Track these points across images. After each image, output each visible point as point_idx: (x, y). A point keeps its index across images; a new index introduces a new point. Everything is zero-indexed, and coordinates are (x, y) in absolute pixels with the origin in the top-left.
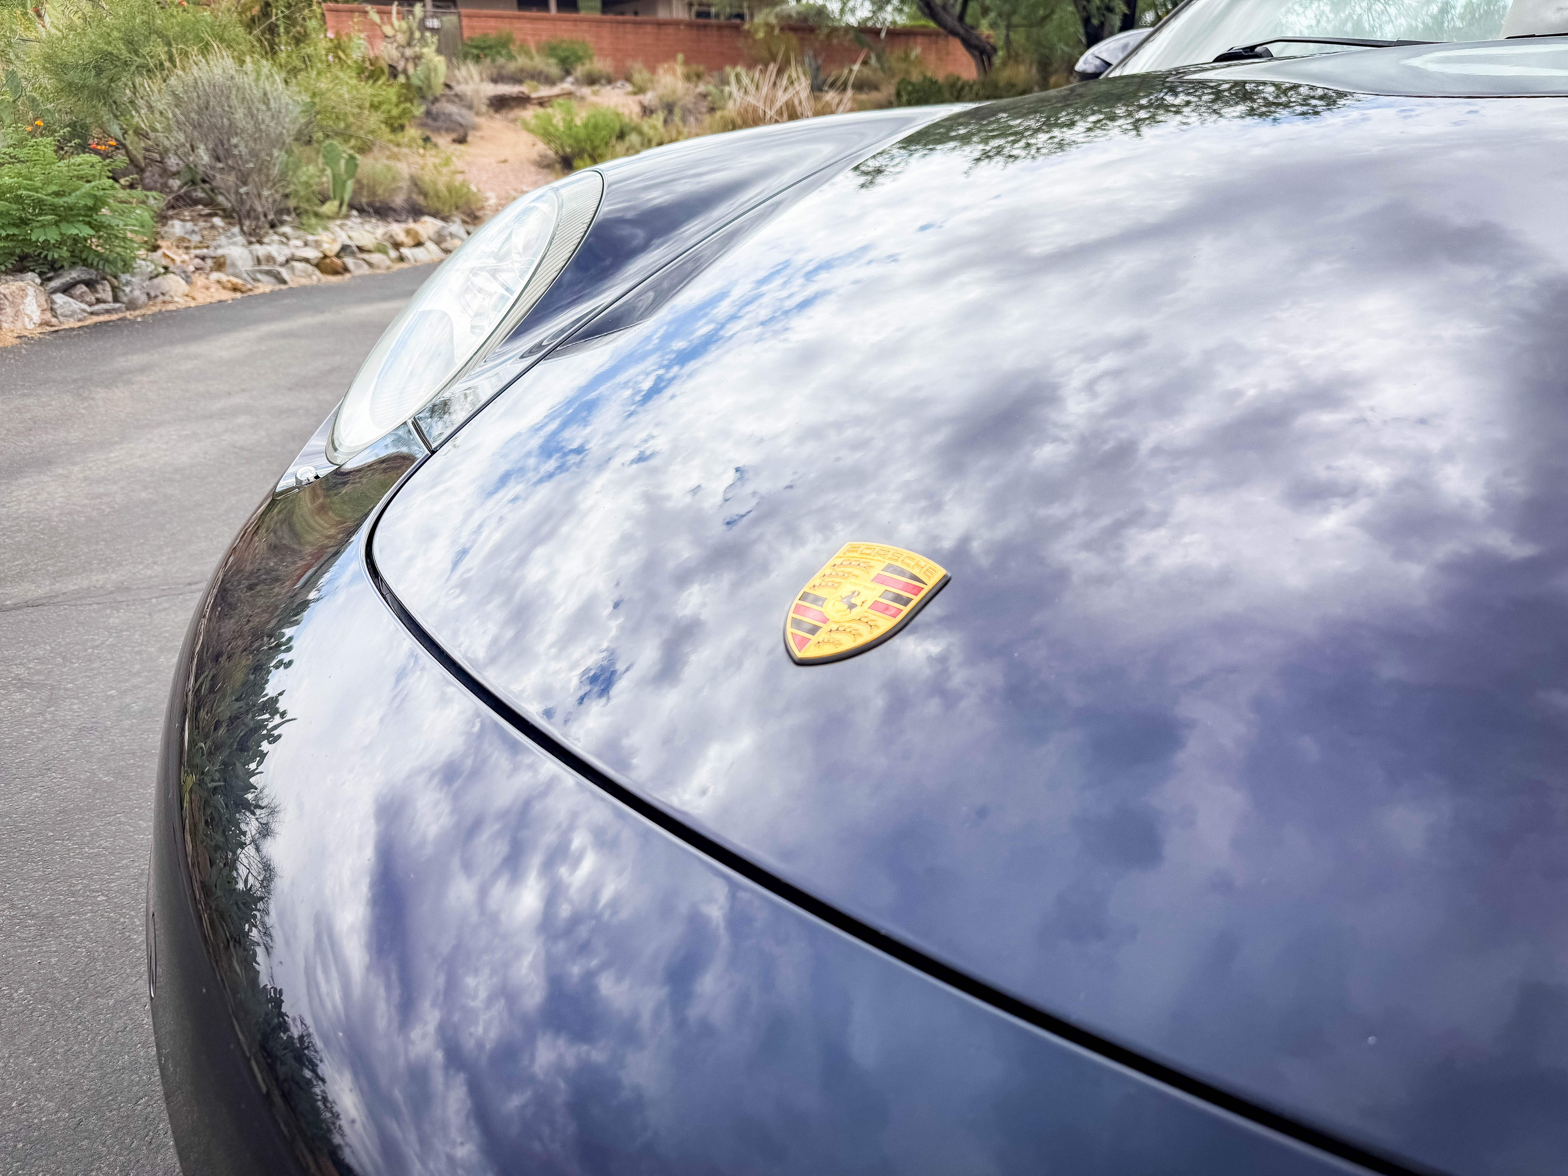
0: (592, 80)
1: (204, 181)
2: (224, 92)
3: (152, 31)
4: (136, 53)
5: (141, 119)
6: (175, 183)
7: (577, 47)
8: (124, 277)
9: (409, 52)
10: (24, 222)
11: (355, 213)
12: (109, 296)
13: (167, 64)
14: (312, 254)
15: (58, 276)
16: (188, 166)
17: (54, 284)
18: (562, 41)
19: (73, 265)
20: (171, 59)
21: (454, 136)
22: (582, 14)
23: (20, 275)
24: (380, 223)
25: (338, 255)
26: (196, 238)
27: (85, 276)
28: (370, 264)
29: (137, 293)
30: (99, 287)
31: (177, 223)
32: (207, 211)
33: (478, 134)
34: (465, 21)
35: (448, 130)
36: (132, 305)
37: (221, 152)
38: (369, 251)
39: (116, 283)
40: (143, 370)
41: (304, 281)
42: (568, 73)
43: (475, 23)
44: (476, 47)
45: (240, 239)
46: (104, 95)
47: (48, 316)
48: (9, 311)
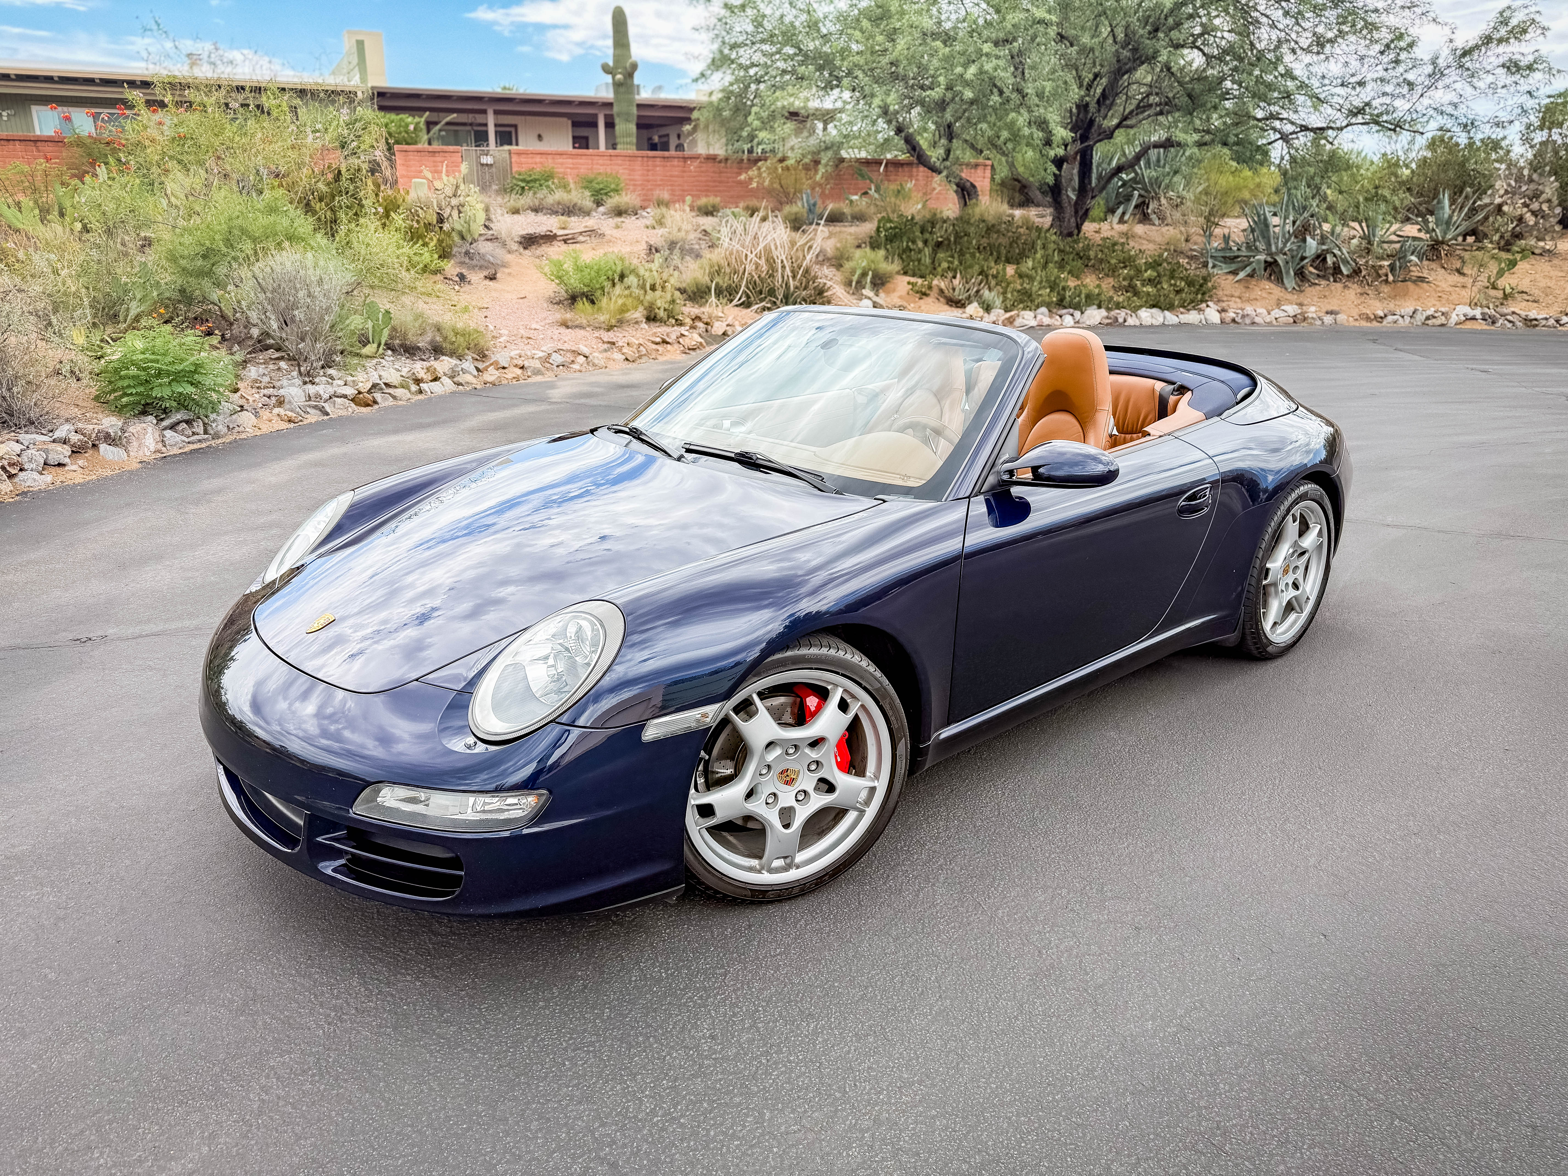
0: (619, 212)
2: (291, 278)
3: (244, 233)
4: (232, 247)
6: (253, 334)
7: (609, 181)
8: (213, 416)
9: (454, 202)
10: (148, 383)
11: (390, 352)
12: (201, 430)
13: (252, 257)
14: (350, 391)
15: (168, 417)
17: (165, 423)
18: (598, 175)
19: (178, 410)
20: (256, 254)
21: (486, 273)
22: (620, 150)
23: (142, 418)
24: (408, 361)
25: (369, 392)
26: (266, 379)
27: (186, 417)
28: (394, 397)
29: (220, 427)
30: (195, 424)
31: (253, 367)
32: (277, 355)
33: (506, 270)
34: (515, 158)
35: (481, 267)
36: (217, 436)
38: (395, 387)
39: (206, 421)
40: (219, 491)
41: (343, 413)
42: (599, 204)
43: (523, 159)
44: (523, 180)
45: (298, 381)
46: (208, 273)
47: (160, 446)
48: (135, 444)
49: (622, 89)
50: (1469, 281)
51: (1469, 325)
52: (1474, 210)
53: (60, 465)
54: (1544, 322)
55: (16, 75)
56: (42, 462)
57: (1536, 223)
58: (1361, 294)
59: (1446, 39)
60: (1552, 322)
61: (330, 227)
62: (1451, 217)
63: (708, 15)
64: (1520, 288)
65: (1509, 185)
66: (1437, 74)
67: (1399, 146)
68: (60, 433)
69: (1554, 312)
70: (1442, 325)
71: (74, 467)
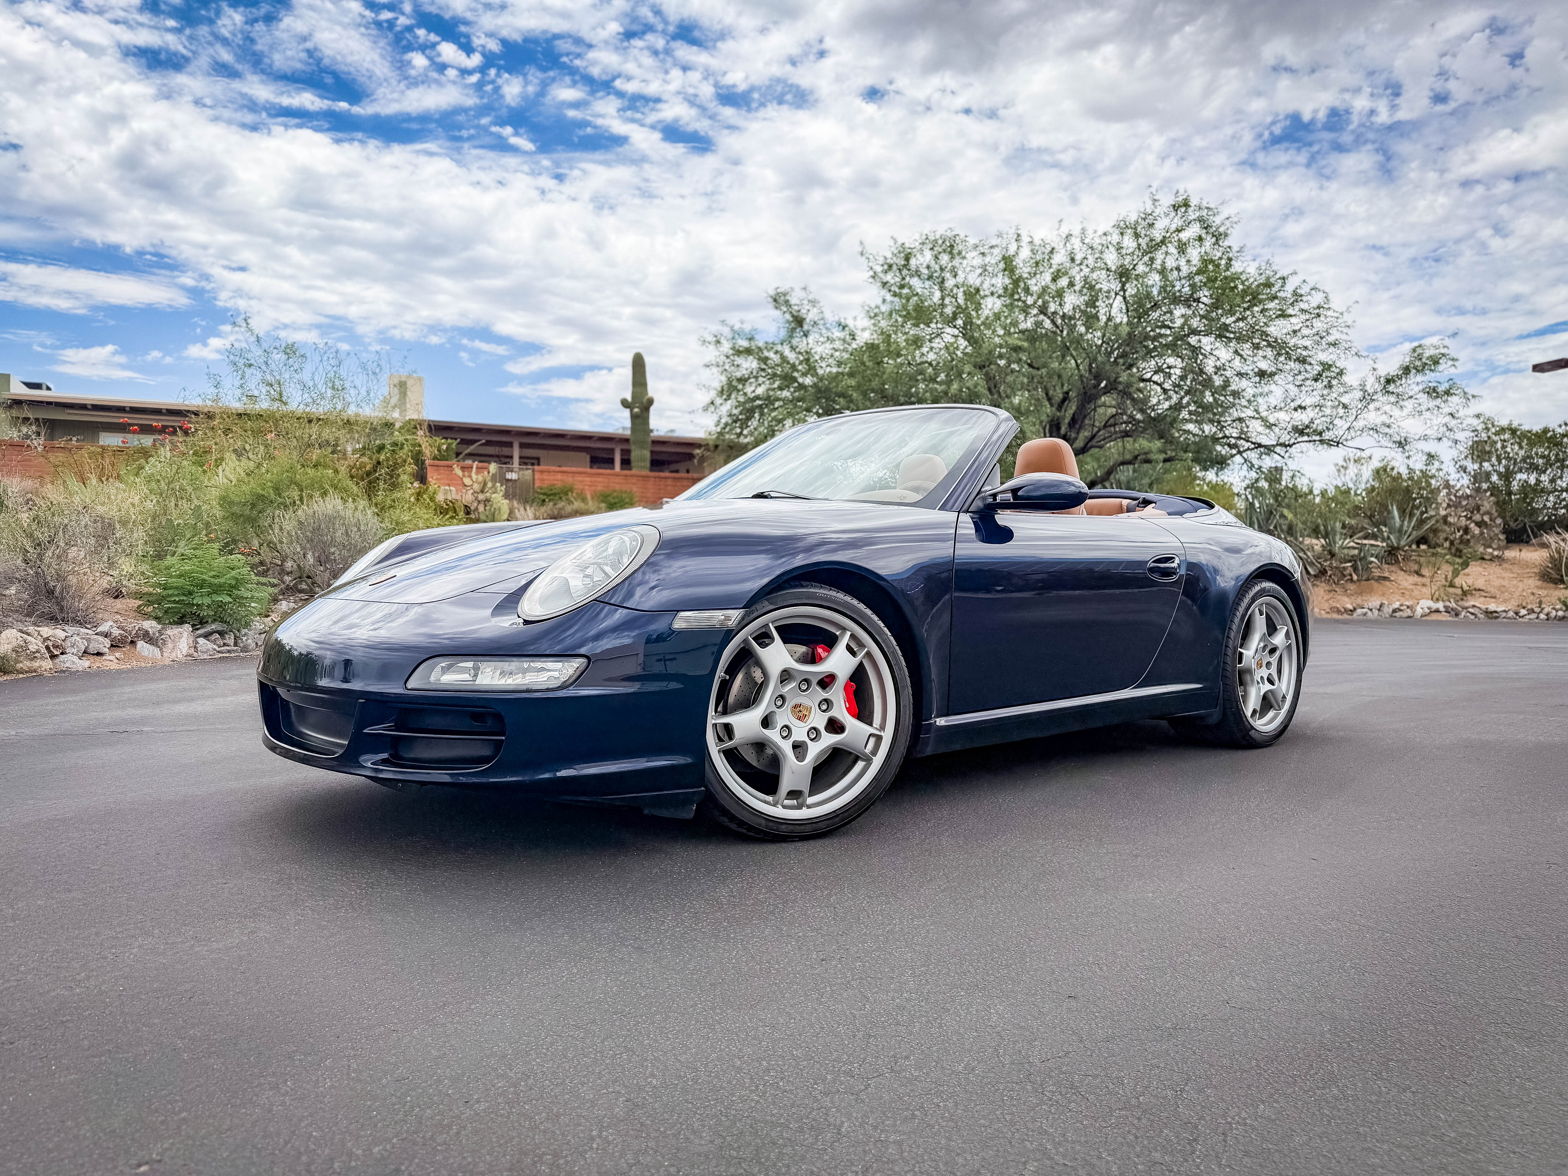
1: (309, 577)
2: (331, 519)
3: (292, 482)
4: (280, 495)
5: (274, 536)
6: (287, 579)
7: (624, 496)
8: (243, 631)
9: (481, 497)
10: (190, 593)
12: (231, 642)
13: (298, 502)
15: (204, 627)
16: (299, 566)
17: (199, 632)
18: (615, 491)
19: (215, 621)
20: (301, 500)
22: (634, 471)
23: (181, 625)
27: (220, 628)
29: (250, 641)
30: (227, 636)
31: (284, 603)
32: (306, 597)
34: (540, 475)
36: (245, 648)
37: (323, 558)
39: (238, 634)
43: (545, 476)
44: (545, 494)
46: (252, 521)
47: (192, 651)
48: (170, 645)
49: (638, 421)
50: (1426, 581)
51: (1434, 617)
52: (1421, 522)
53: (99, 654)
54: (1504, 614)
55: (93, 405)
56: (83, 648)
57: (1482, 533)
58: (1330, 591)
59: (1370, 368)
60: (1511, 614)
61: (370, 490)
62: (1402, 526)
63: (717, 354)
64: (1477, 587)
65: (1450, 500)
66: (1367, 398)
67: (1348, 478)
68: (104, 628)
69: (1511, 606)
70: (1409, 617)
71: (111, 658)
